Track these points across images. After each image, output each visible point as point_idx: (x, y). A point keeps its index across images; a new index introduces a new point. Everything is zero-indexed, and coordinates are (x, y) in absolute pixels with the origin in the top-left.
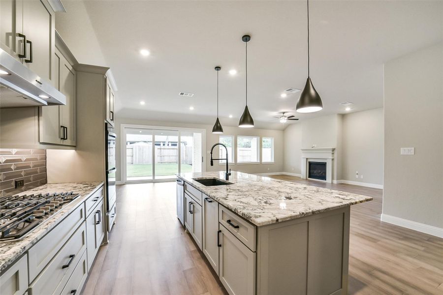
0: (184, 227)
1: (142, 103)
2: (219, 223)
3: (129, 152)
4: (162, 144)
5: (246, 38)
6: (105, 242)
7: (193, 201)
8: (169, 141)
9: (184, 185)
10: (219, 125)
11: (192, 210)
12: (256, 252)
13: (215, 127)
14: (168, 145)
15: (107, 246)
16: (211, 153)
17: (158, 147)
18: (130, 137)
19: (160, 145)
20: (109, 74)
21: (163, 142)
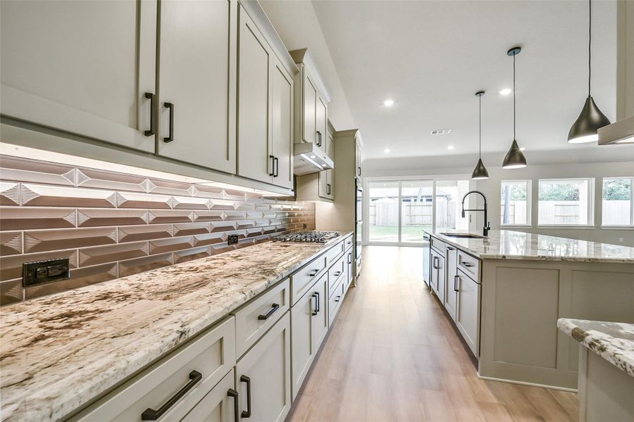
0: (429, 288)
1: (387, 151)
2: (457, 268)
3: (371, 211)
4: (412, 199)
5: (515, 50)
6: (353, 286)
7: (438, 256)
8: (423, 194)
9: (430, 240)
10: (482, 168)
11: (436, 266)
12: (481, 284)
13: (477, 171)
14: (422, 200)
15: (355, 288)
16: (463, 203)
17: (408, 203)
18: (374, 192)
19: (410, 201)
20: (358, 134)
21: (414, 197)
